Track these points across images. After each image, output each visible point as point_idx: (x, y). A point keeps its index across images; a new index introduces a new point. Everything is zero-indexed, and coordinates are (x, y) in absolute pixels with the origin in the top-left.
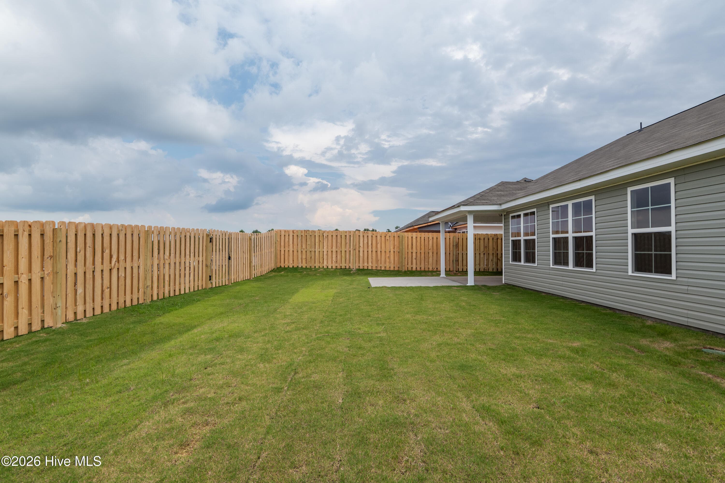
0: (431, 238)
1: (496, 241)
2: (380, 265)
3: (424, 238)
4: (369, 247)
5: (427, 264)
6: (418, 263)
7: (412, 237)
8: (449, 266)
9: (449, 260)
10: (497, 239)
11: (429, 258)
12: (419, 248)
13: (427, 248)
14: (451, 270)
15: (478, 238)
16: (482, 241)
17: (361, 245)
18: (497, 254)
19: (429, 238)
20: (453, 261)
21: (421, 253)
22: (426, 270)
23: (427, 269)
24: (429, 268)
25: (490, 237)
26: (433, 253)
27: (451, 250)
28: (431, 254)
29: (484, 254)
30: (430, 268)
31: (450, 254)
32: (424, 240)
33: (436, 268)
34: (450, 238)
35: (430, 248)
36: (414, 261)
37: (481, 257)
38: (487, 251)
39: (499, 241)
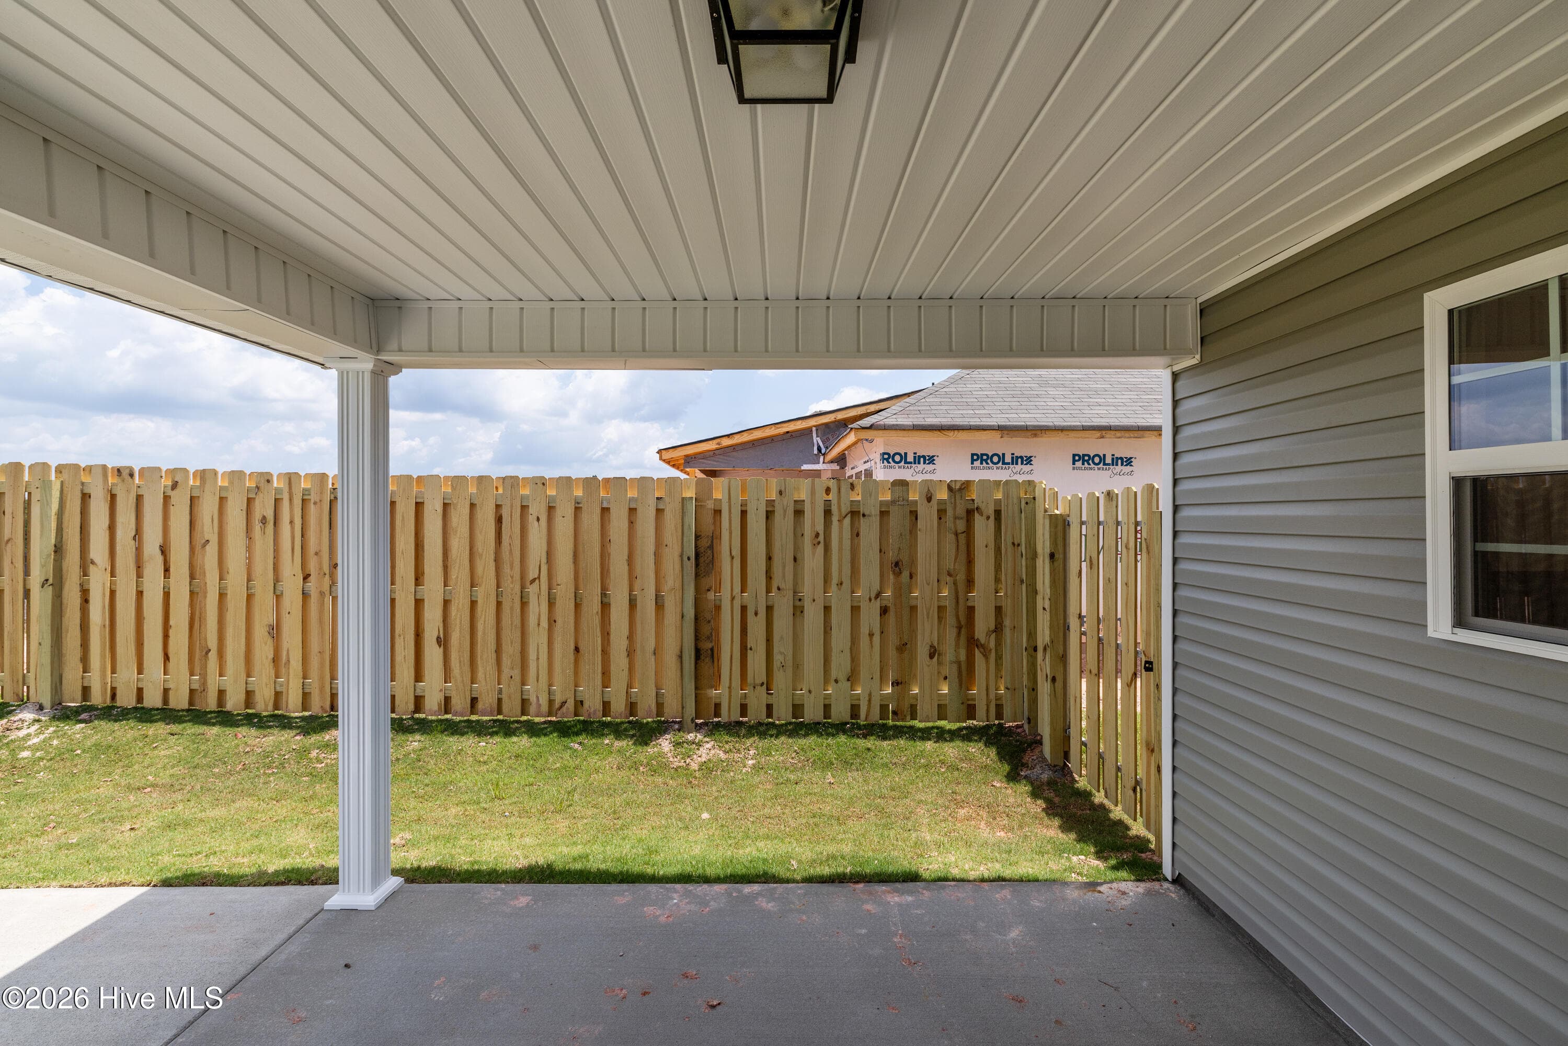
1: (961, 526)
2: (214, 682)
4: (147, 571)
5: (516, 673)
6: (460, 666)
7: (419, 506)
8: (659, 686)
9: (656, 651)
10: (970, 513)
12: (460, 573)
13: (511, 573)
16: (870, 530)
17: (98, 550)
18: (971, 610)
20: (681, 657)
21: (473, 603)
23: (512, 708)
24: (525, 701)
25: (923, 494)
27: (671, 580)
28: (538, 609)
29: (884, 611)
30: (532, 698)
31: (660, 608)
35: (532, 574)
36: (433, 655)
37: (864, 630)
38: (901, 592)
39: (983, 530)
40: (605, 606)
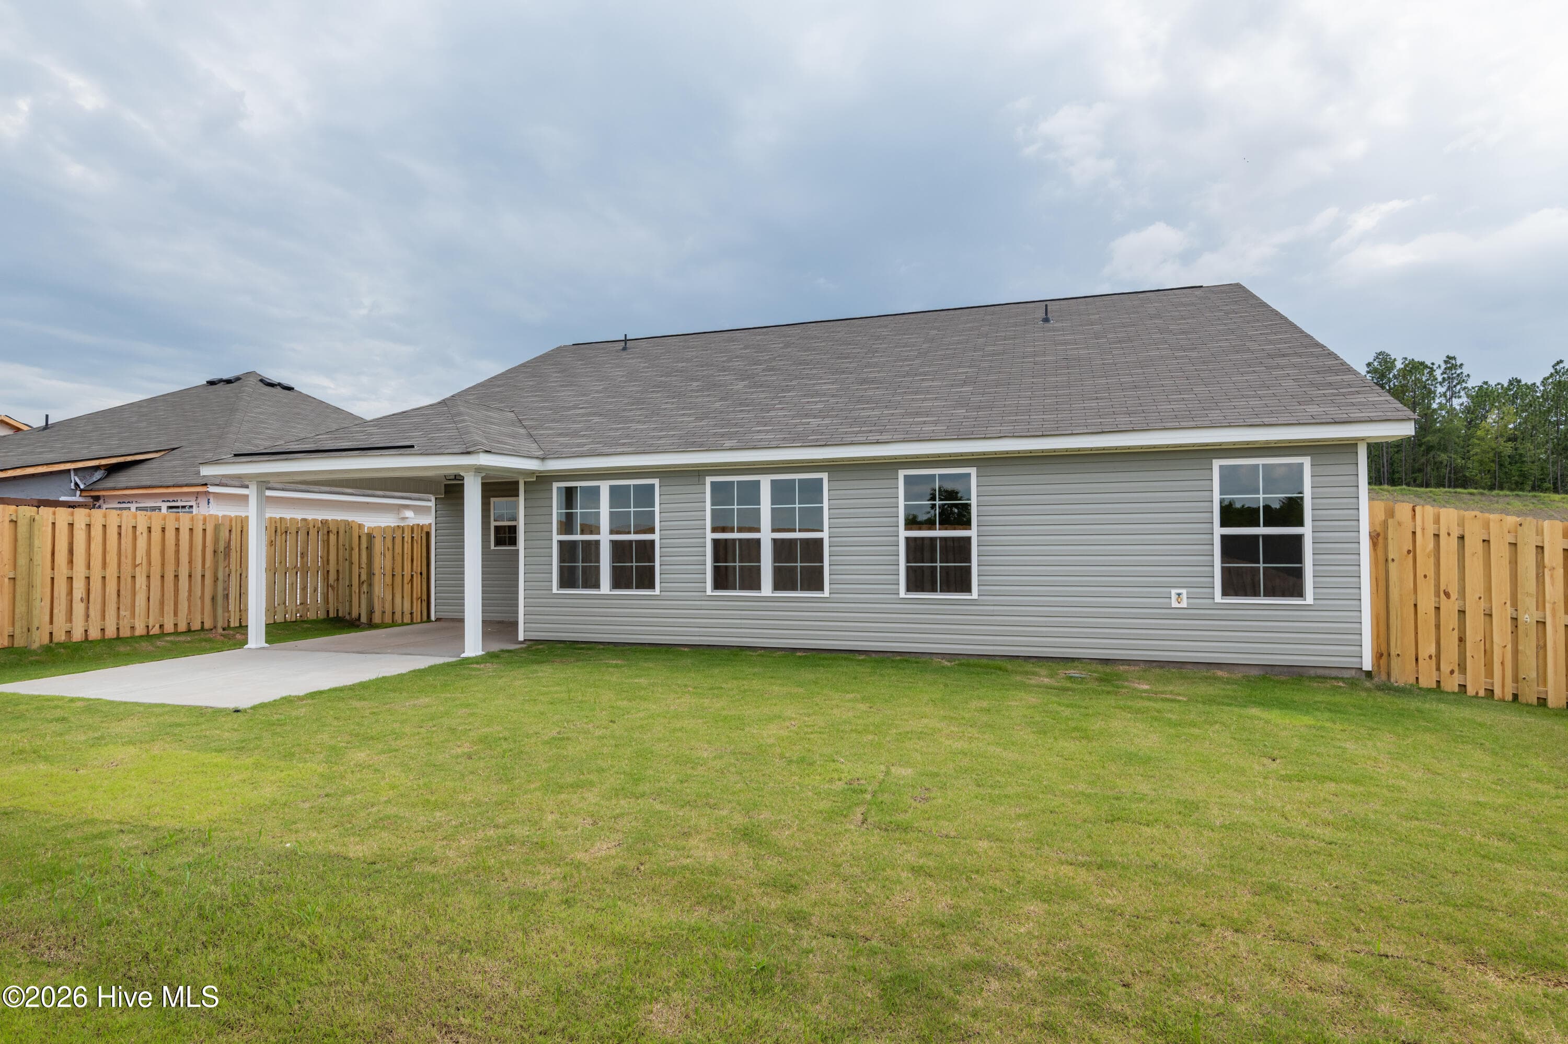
0: (142, 528)
1: (325, 537)
3: (120, 527)
5: (128, 613)
6: (95, 612)
8: (203, 613)
9: (202, 597)
10: (328, 532)
11: (134, 594)
12: (96, 562)
13: (127, 561)
14: (207, 625)
15: (283, 531)
16: (290, 537)
18: (328, 572)
19: (135, 527)
20: (214, 599)
21: (104, 578)
22: (121, 635)
23: (125, 633)
24: (133, 628)
25: (311, 526)
26: (148, 577)
27: (208, 563)
28: (141, 581)
29: (297, 573)
30: (137, 626)
31: (203, 576)
32: (120, 534)
33: (157, 626)
34: (204, 530)
35: (138, 561)
36: (79, 608)
37: (290, 582)
38: (304, 564)
39: (333, 538)
40: (176, 576)
